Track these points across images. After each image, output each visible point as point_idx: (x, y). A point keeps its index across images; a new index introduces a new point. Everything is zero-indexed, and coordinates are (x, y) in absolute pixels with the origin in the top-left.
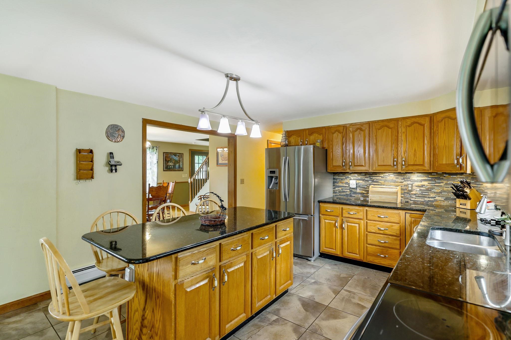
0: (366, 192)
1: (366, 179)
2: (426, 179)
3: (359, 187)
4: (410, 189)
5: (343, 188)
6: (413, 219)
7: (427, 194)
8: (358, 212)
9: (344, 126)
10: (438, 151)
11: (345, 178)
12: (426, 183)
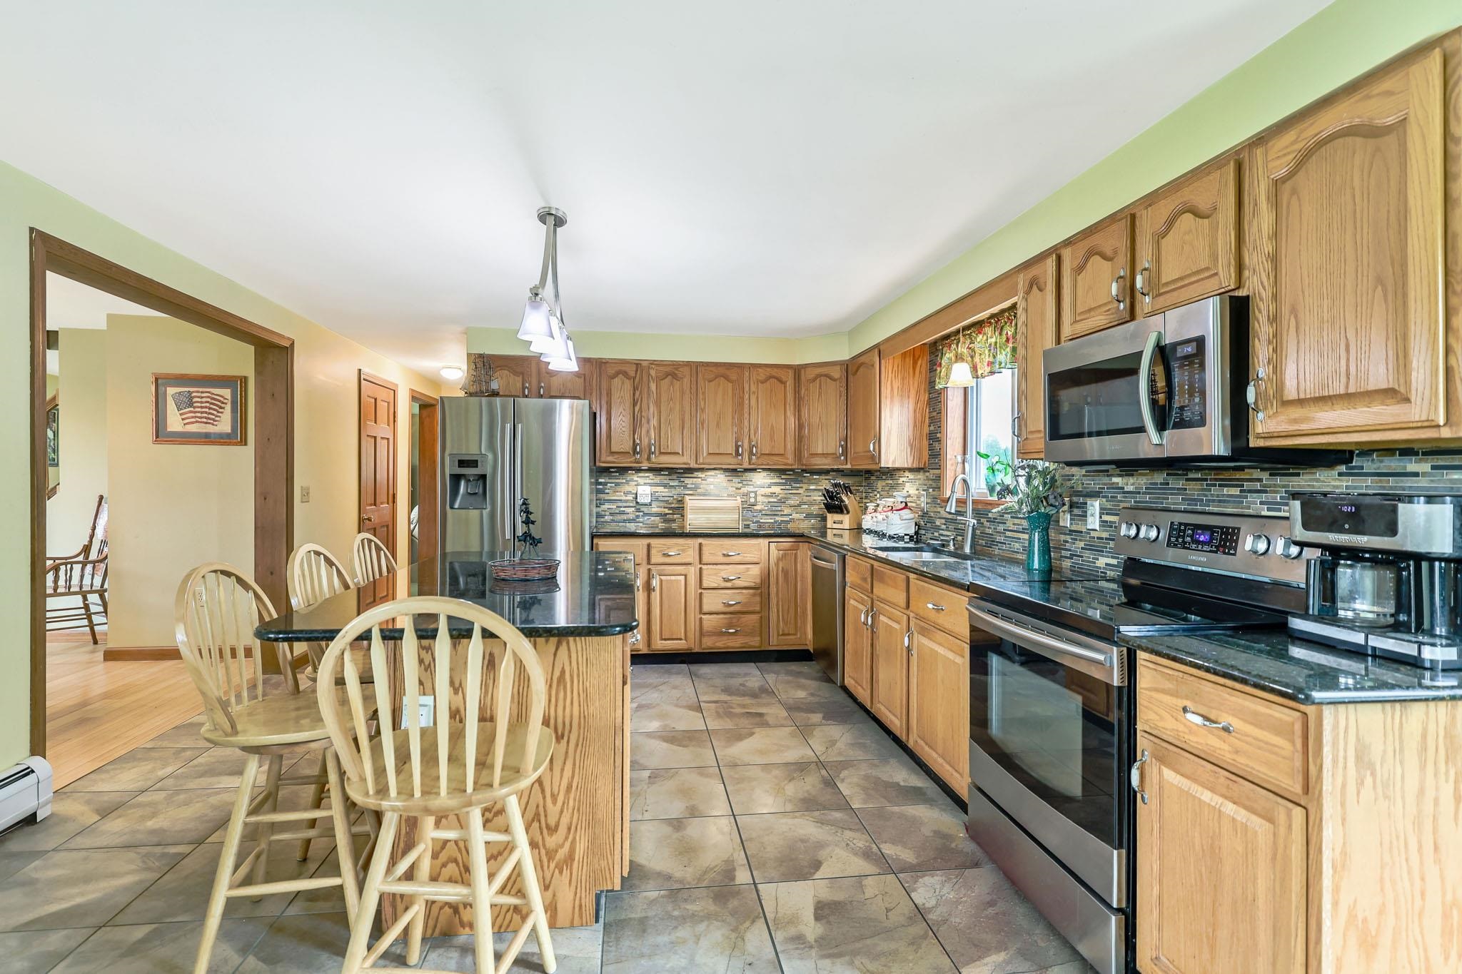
0: (671, 512)
1: (672, 483)
2: (778, 481)
3: (657, 500)
4: (752, 500)
5: (620, 504)
6: (781, 552)
7: (779, 508)
8: (683, 551)
9: (637, 364)
10: (809, 432)
11: (624, 481)
12: (777, 489)
